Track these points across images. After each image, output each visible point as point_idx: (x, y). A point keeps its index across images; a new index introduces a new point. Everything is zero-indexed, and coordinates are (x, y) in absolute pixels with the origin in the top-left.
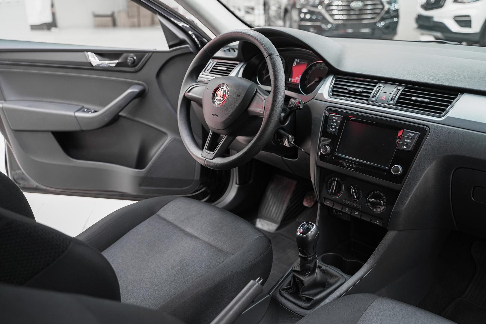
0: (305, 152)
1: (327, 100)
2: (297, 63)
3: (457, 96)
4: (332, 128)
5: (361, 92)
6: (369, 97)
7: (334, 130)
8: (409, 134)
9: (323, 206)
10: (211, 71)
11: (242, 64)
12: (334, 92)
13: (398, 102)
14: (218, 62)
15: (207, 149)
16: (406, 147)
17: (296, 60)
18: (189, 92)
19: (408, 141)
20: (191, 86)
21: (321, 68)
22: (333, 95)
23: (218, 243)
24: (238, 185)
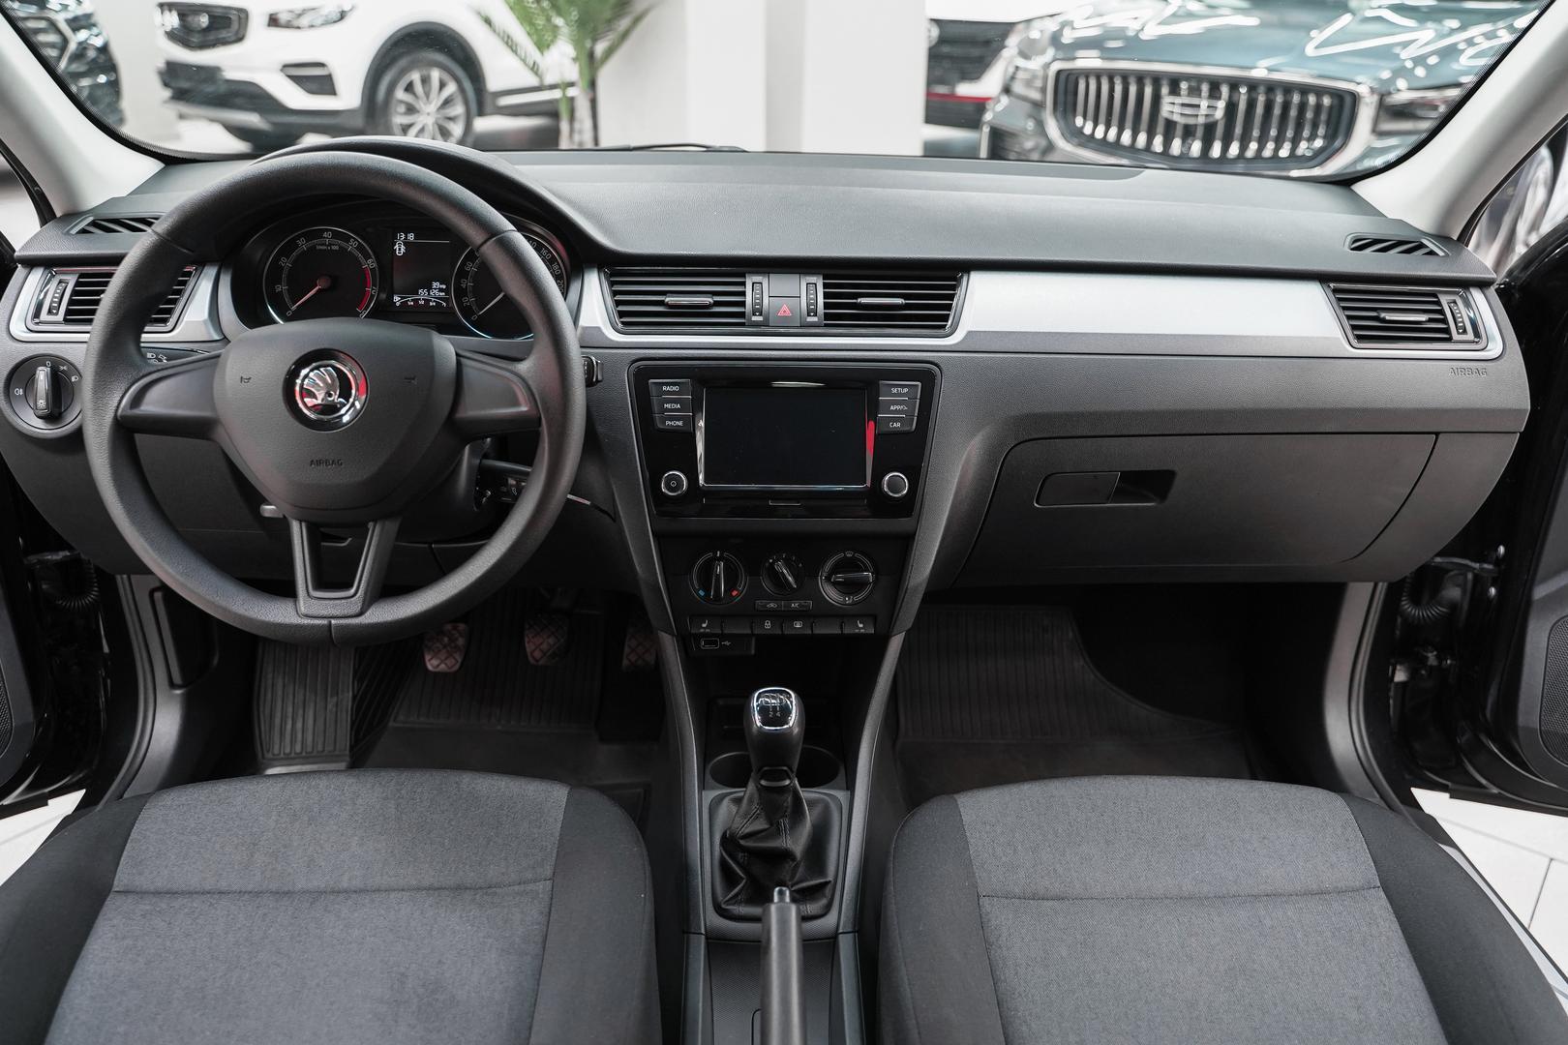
1: (617, 342)
2: (408, 245)
3: (959, 281)
4: (672, 418)
5: (711, 306)
6: (742, 315)
7: (680, 423)
8: (894, 390)
10: (68, 312)
11: (211, 272)
12: (628, 317)
13: (827, 316)
14: (82, 276)
15: (315, 588)
16: (899, 425)
17: (402, 237)
18: (137, 401)
19: (898, 407)
20: (139, 379)
22: (625, 324)
24: (179, 687)
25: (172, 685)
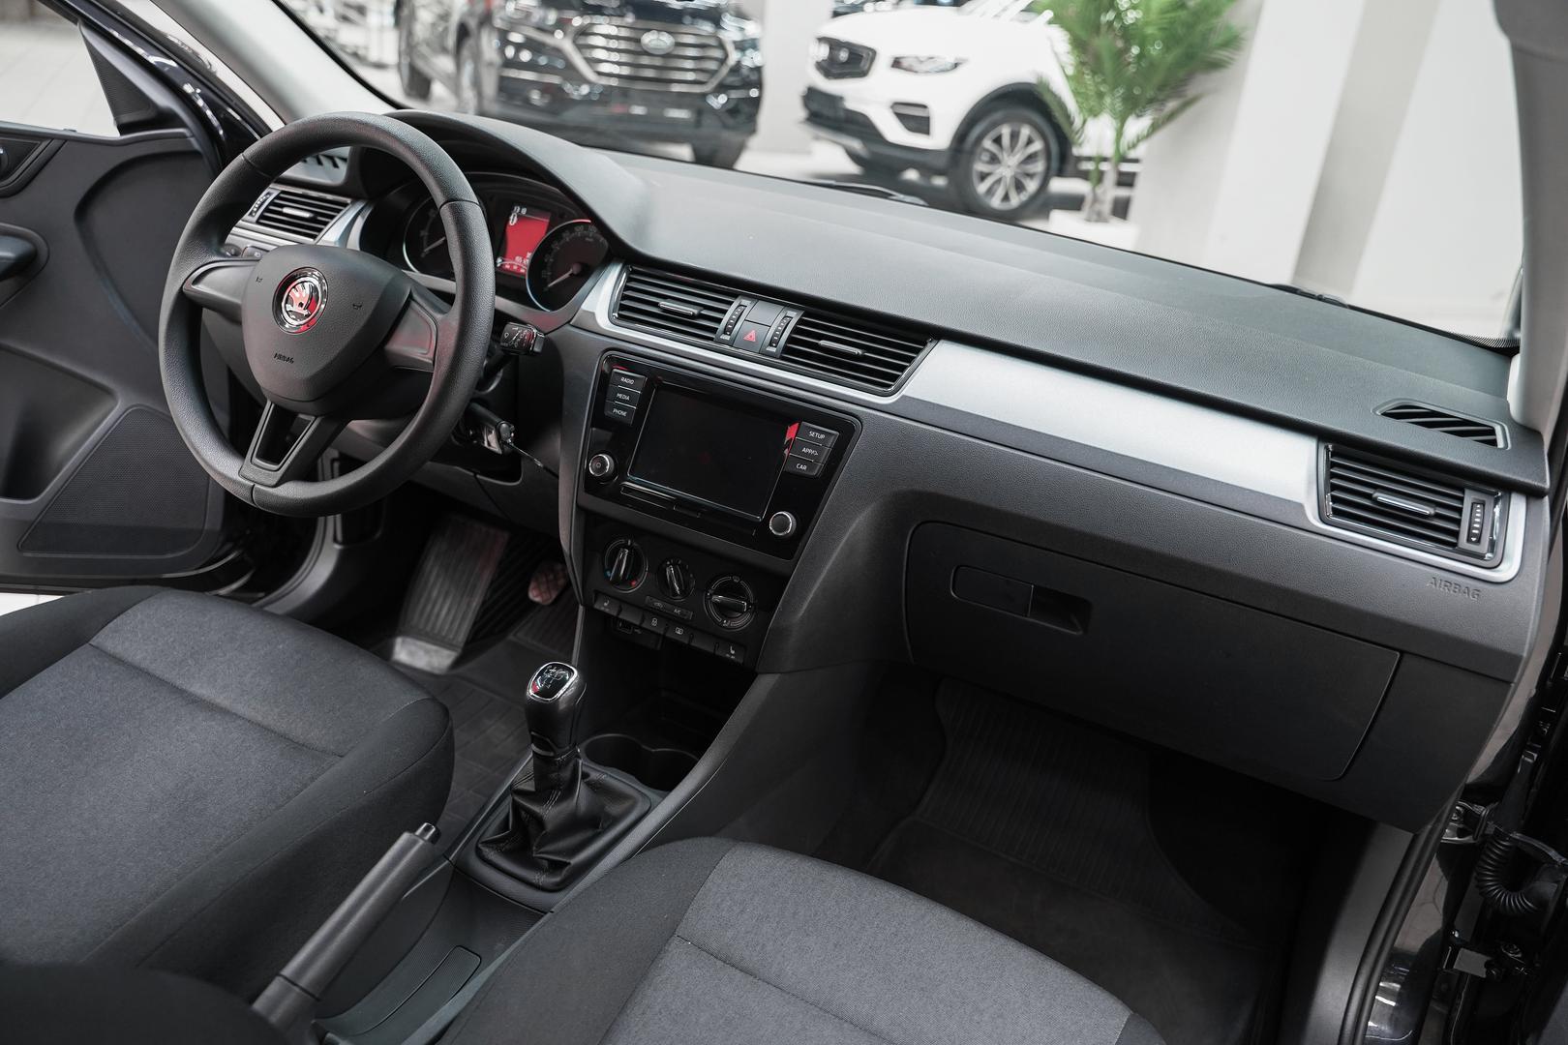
0: (545, 468)
1: (605, 330)
2: (520, 216)
3: (925, 344)
4: (619, 408)
5: (693, 317)
6: (714, 330)
7: (624, 414)
8: (812, 434)
9: (590, 611)
10: (262, 217)
11: (359, 206)
12: (625, 310)
13: (786, 350)
14: (283, 192)
15: (258, 456)
16: (805, 468)
17: (517, 209)
18: (197, 281)
19: (810, 451)
20: (202, 266)
21: (587, 239)
22: (621, 317)
23: (293, 726)
24: (340, 544)
25: (335, 540)
